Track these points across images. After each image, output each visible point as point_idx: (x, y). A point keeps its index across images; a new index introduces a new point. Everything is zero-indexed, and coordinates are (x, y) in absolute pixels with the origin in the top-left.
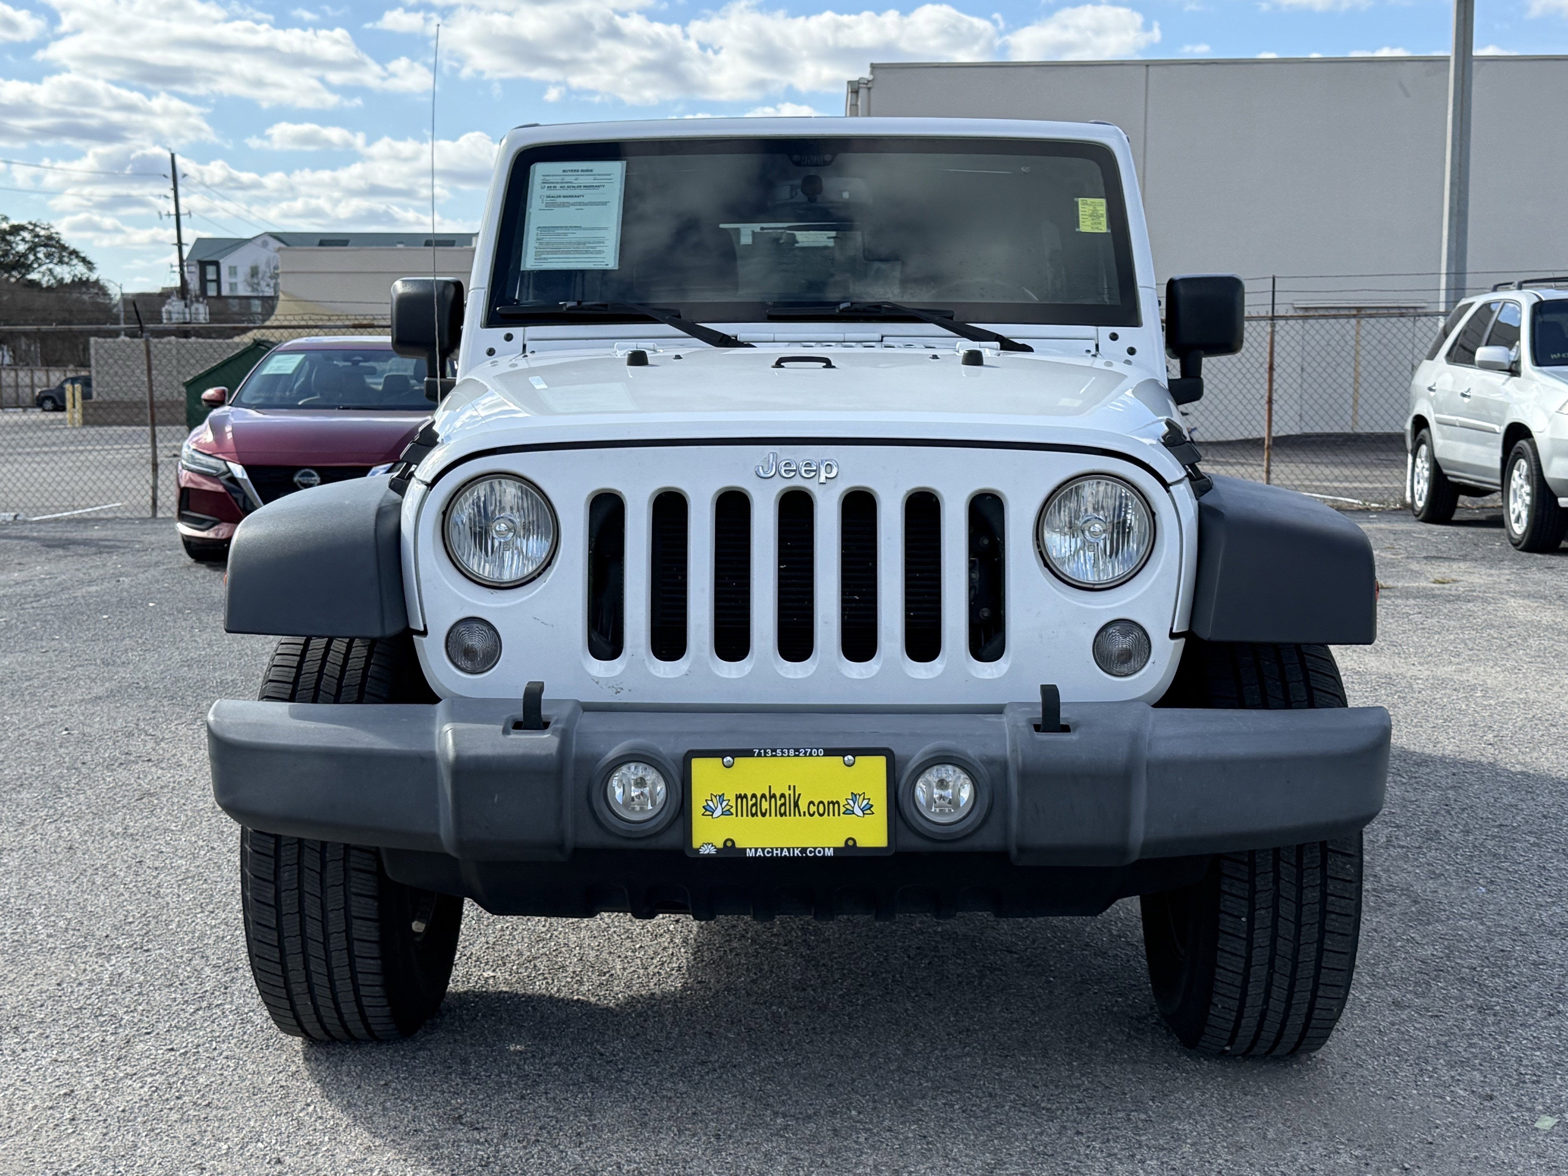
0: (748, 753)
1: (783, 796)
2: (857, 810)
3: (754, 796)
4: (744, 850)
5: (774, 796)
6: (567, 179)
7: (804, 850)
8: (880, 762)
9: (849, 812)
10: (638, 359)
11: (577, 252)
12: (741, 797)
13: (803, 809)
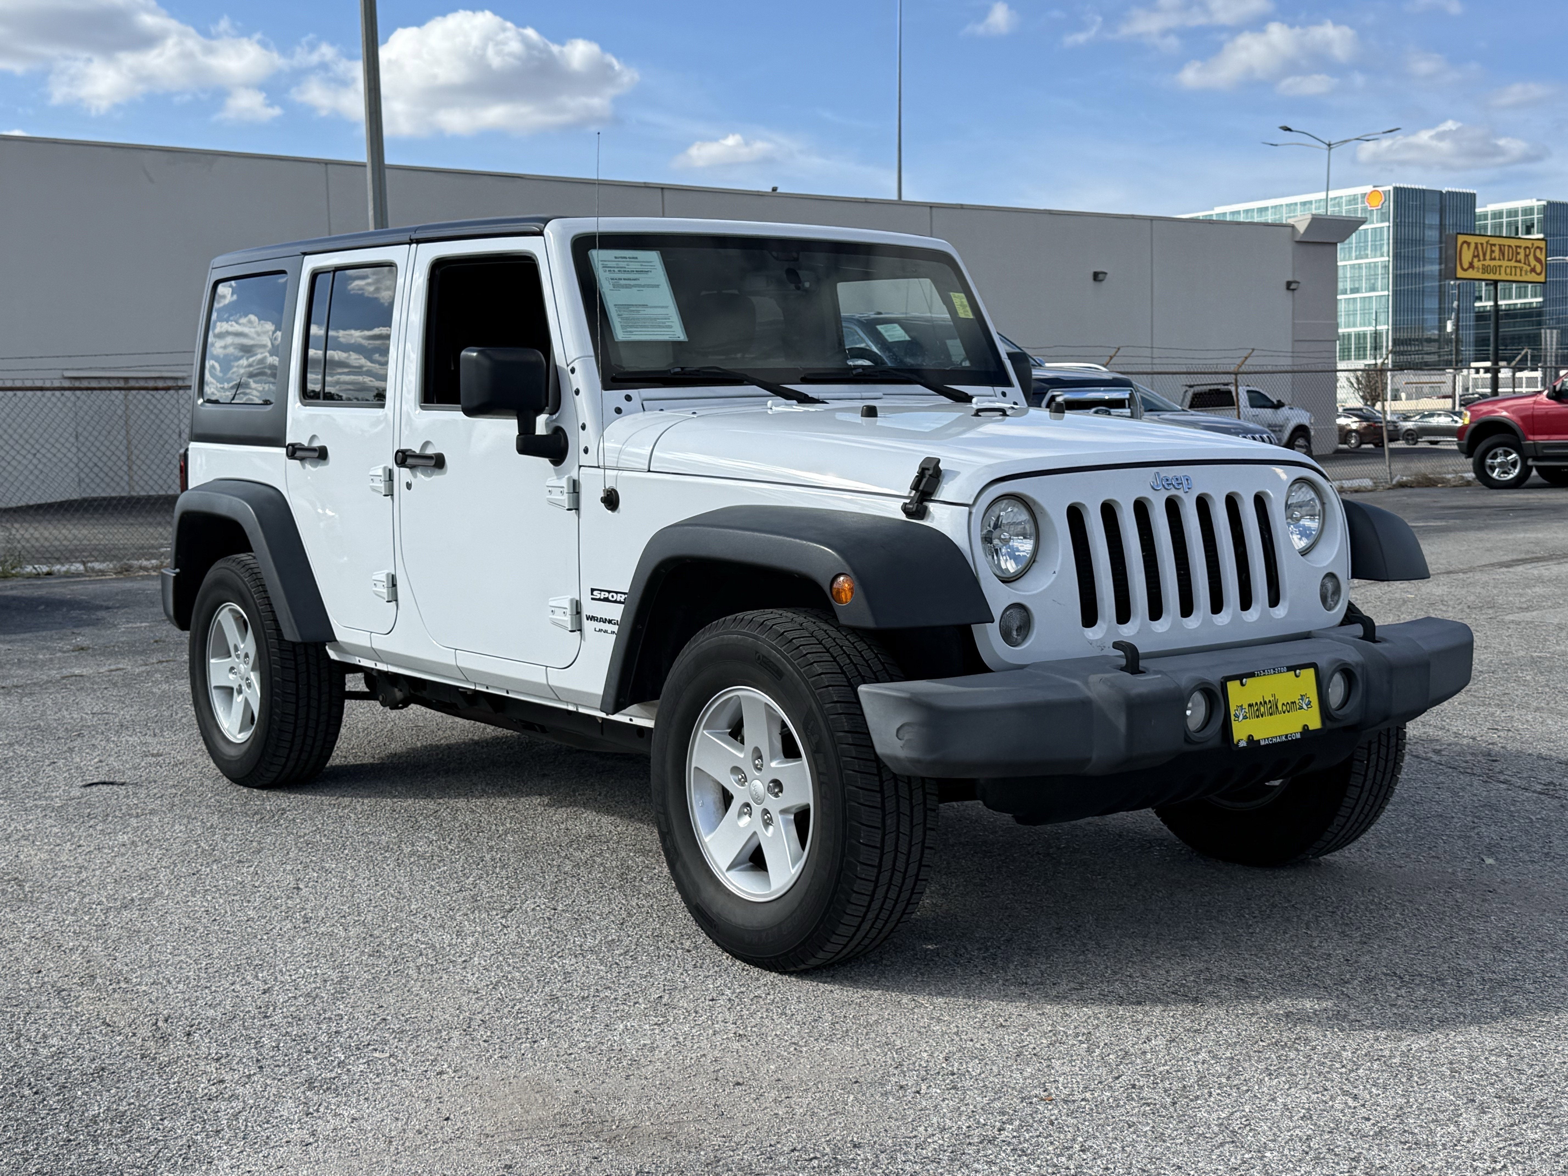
0: (1252, 675)
1: (1270, 701)
2: (1305, 707)
3: (1256, 704)
4: (1259, 741)
5: (1265, 702)
6: (622, 264)
7: (1286, 736)
8: (1311, 672)
9: (1301, 708)
10: (871, 412)
11: (653, 327)
12: (1250, 705)
13: (1280, 708)
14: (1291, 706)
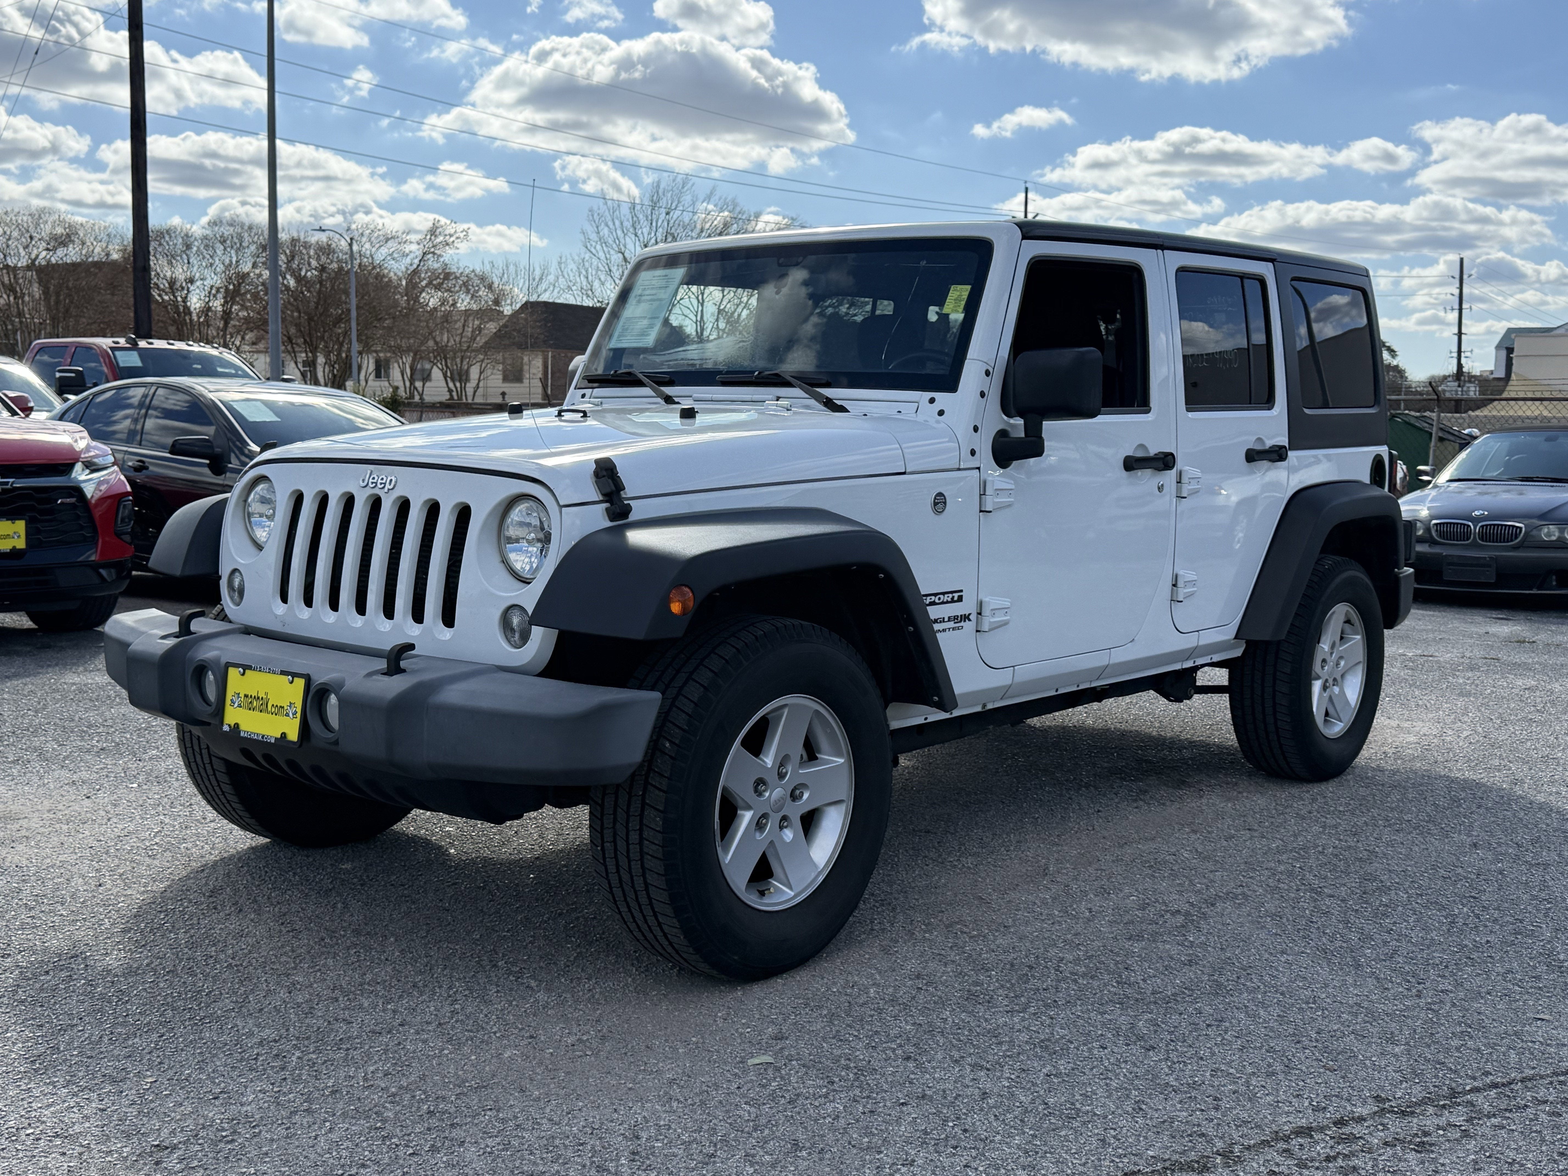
0: (250, 668)
1: (262, 698)
2: (291, 715)
3: (251, 696)
4: (241, 731)
5: (258, 698)
7: (264, 737)
8: (303, 683)
9: (287, 715)
12: (246, 696)
13: (269, 709)
14: (279, 710)
